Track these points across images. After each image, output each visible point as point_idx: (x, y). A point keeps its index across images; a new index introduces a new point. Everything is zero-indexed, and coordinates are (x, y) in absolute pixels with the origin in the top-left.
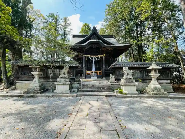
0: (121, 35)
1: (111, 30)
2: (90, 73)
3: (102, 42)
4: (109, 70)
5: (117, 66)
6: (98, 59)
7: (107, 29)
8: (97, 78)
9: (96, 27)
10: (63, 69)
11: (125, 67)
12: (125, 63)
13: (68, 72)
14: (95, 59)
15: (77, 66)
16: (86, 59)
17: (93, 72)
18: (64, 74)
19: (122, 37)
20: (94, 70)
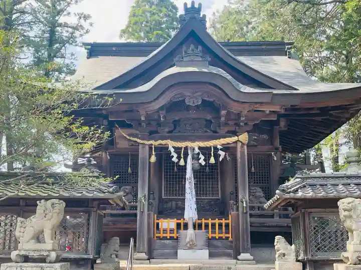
0: (323, 38)
1: (272, 15)
2: (172, 231)
3: (229, 77)
4: (270, 213)
5: (309, 193)
6: (212, 161)
7: (253, 14)
8: (211, 255)
9: (200, 5)
10: (34, 212)
11: (350, 200)
12: (349, 177)
13: (63, 227)
14: (196, 158)
15: (107, 196)
16: (153, 159)
17: (190, 226)
18: (38, 238)
19: (331, 48)
20: (190, 213)
